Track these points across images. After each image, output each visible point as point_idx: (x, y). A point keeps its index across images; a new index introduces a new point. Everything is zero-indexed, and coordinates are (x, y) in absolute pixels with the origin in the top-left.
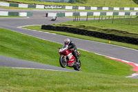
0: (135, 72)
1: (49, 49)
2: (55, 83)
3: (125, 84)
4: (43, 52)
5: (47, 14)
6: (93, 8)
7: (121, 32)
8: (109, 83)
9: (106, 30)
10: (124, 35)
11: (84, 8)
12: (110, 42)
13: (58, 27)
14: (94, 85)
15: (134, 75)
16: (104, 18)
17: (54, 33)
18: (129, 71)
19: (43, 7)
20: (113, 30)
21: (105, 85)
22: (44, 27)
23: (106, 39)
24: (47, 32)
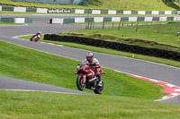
0: (166, 94)
1: (55, 66)
2: (61, 109)
3: (153, 110)
4: (46, 70)
5: (51, 20)
6: (111, 12)
7: (148, 42)
8: (132, 108)
9: (127, 40)
10: (152, 47)
11: (99, 12)
12: (133, 55)
13: (65, 37)
14: (113, 111)
15: (165, 98)
16: (125, 25)
17: (61, 45)
18: (158, 92)
19: (45, 11)
20: (137, 40)
21: (127, 111)
22: (47, 37)
23: (128, 51)
24: (51, 43)
